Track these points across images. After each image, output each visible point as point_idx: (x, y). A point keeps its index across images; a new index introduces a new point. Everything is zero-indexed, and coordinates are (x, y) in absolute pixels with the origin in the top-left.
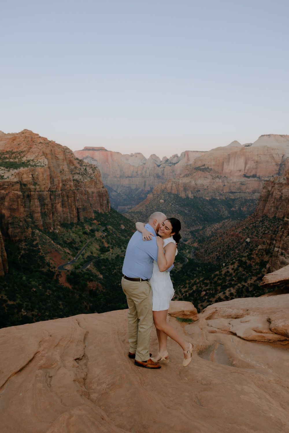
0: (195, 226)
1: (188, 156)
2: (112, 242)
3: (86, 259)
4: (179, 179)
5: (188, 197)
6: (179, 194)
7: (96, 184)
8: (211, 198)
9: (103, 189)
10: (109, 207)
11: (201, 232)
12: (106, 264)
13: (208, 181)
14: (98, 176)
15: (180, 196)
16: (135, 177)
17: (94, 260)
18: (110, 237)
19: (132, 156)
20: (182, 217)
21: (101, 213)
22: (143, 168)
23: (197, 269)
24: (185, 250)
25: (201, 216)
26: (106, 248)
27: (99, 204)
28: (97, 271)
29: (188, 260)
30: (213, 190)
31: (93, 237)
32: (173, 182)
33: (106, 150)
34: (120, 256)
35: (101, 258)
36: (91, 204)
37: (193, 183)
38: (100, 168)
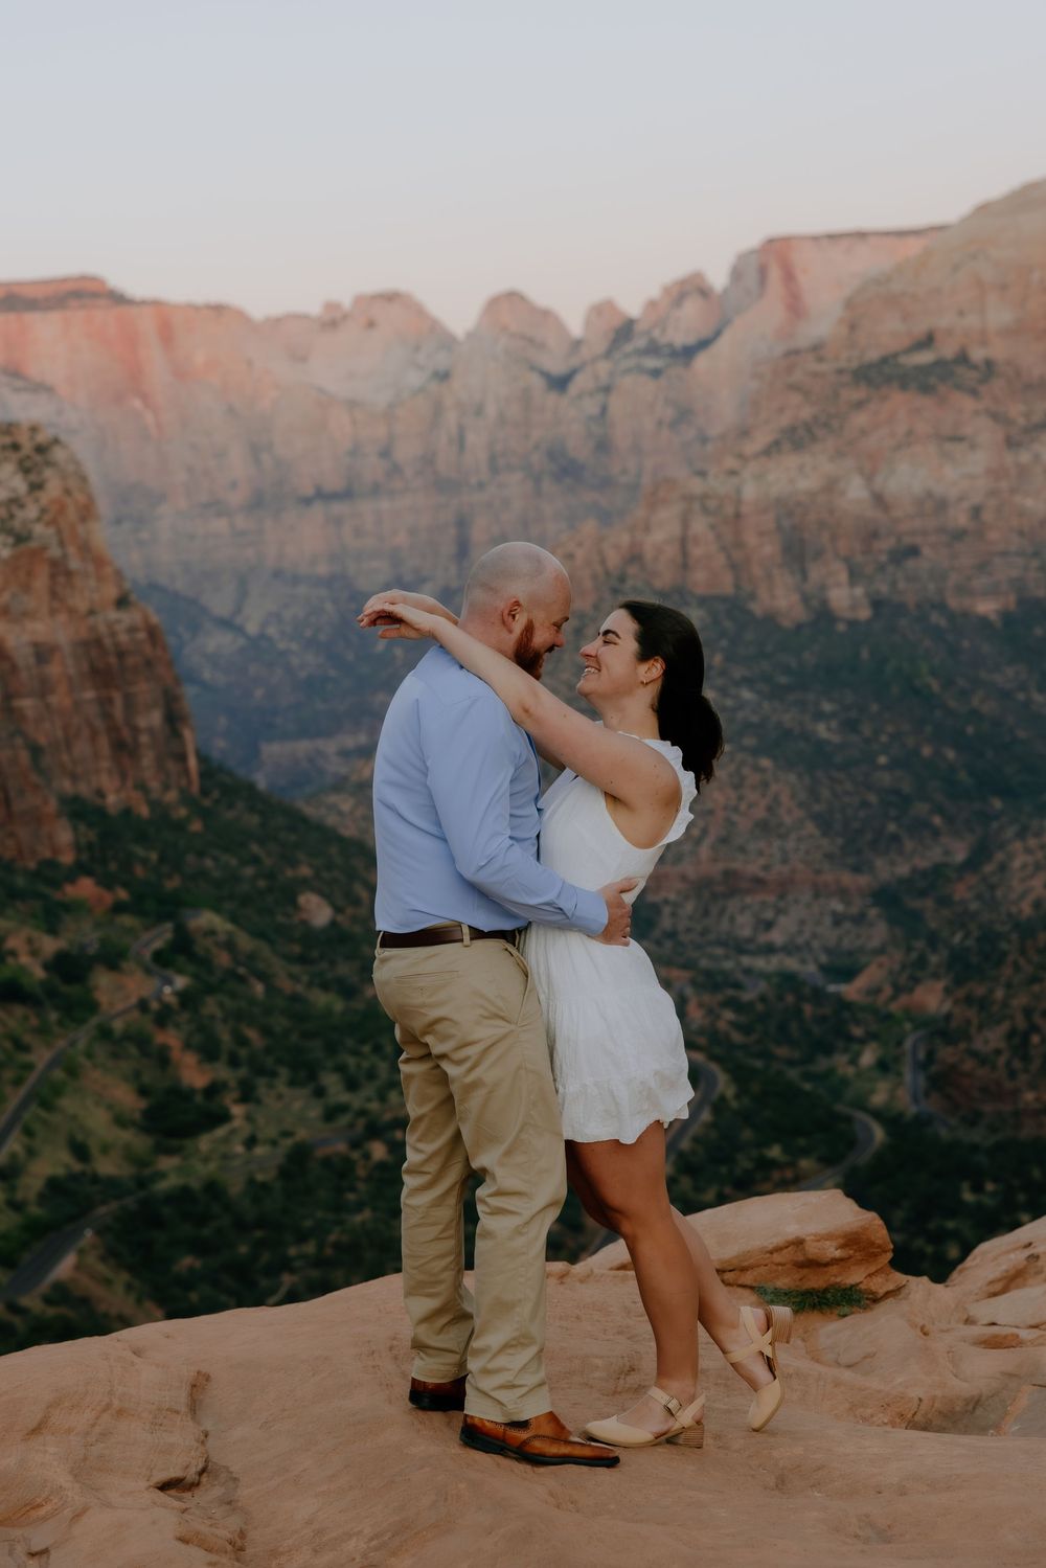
0: (909, 845)
1: (789, 276)
2: (242, 1041)
3: (35, 1210)
4: (733, 473)
5: (823, 616)
6: (753, 596)
7: (61, 579)
8: (1012, 599)
9: (127, 618)
10: (182, 758)
11: (961, 891)
12: (206, 1232)
13: (978, 461)
14: (72, 513)
15: (757, 608)
16: (376, 490)
17: (102, 1210)
18: (221, 1005)
19: (332, 320)
20: (792, 778)
21: (127, 812)
22: (438, 410)
23: (968, 1196)
24: (846, 1050)
25: (951, 754)
26: (199, 1099)
27: (104, 743)
28: (139, 1301)
29: (879, 1134)
30: (1021, 533)
31: (82, 1021)
32: (688, 498)
33: (118, 299)
34: (320, 1153)
35: (162, 1186)
36: (36, 751)
37: (855, 491)
38: (81, 448)
